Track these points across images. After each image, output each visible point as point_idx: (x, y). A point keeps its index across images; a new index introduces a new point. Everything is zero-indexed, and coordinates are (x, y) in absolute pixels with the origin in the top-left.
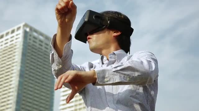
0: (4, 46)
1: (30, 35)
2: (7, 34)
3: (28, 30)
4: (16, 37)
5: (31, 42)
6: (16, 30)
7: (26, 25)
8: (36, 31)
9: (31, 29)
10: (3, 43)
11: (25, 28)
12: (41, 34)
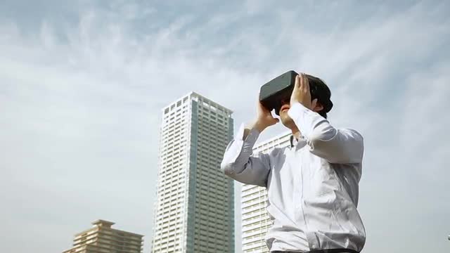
0: (170, 122)
1: (200, 107)
2: (172, 107)
3: (197, 100)
4: (183, 110)
5: (201, 114)
6: (182, 102)
7: (194, 95)
8: (206, 101)
9: (200, 98)
10: (168, 119)
11: (193, 98)
12: (213, 104)
